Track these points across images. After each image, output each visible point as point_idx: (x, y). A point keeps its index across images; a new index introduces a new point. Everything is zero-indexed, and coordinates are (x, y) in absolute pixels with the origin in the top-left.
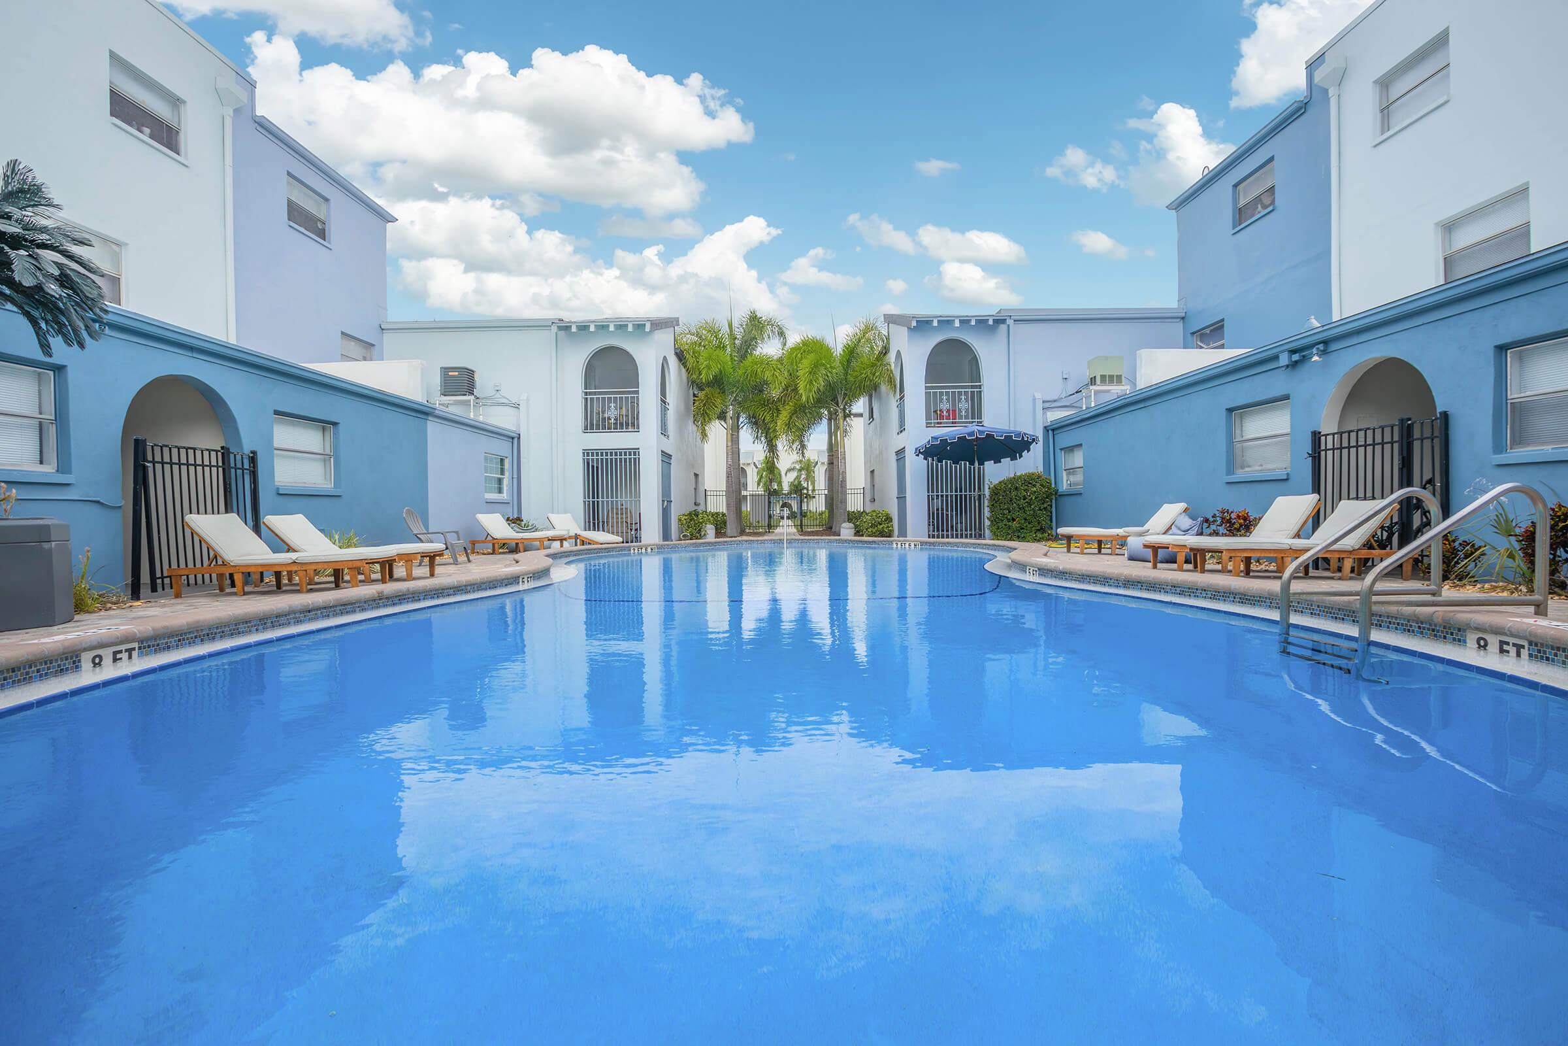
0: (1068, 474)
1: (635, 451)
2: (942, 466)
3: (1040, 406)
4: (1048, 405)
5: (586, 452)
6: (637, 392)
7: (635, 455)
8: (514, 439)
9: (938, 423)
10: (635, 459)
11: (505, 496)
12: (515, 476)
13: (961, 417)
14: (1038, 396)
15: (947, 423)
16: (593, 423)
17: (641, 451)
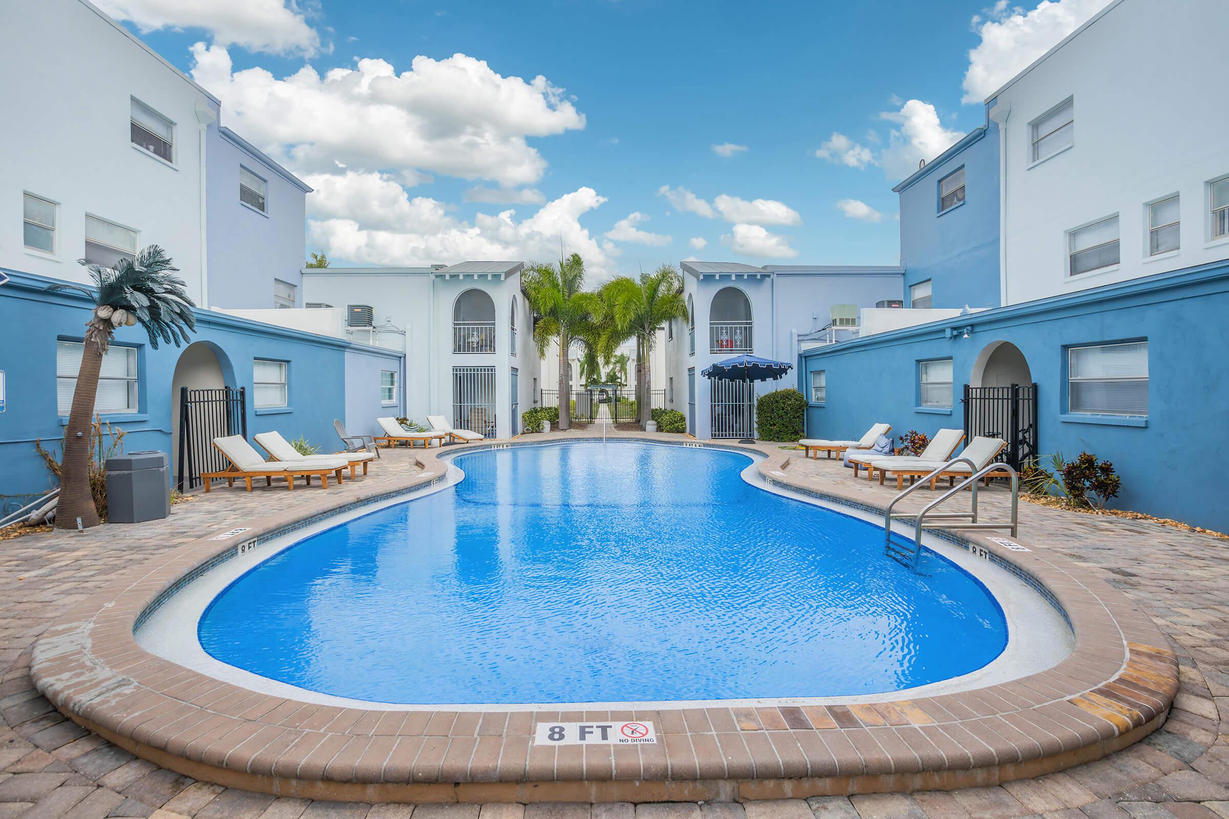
0: (816, 391)
1: (492, 369)
2: (722, 383)
3: (795, 338)
4: (802, 338)
5: (455, 369)
6: (494, 324)
7: (492, 371)
8: (401, 358)
9: (720, 350)
10: (492, 374)
11: (394, 401)
12: (402, 386)
13: (736, 346)
14: (795, 331)
15: (725, 350)
16: (461, 346)
17: (496, 368)
